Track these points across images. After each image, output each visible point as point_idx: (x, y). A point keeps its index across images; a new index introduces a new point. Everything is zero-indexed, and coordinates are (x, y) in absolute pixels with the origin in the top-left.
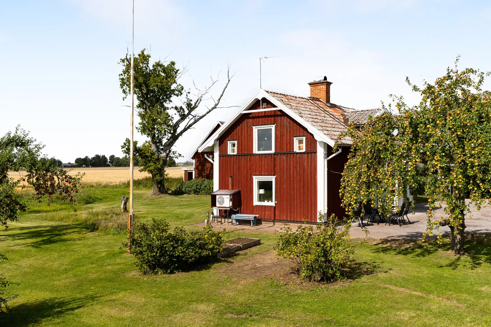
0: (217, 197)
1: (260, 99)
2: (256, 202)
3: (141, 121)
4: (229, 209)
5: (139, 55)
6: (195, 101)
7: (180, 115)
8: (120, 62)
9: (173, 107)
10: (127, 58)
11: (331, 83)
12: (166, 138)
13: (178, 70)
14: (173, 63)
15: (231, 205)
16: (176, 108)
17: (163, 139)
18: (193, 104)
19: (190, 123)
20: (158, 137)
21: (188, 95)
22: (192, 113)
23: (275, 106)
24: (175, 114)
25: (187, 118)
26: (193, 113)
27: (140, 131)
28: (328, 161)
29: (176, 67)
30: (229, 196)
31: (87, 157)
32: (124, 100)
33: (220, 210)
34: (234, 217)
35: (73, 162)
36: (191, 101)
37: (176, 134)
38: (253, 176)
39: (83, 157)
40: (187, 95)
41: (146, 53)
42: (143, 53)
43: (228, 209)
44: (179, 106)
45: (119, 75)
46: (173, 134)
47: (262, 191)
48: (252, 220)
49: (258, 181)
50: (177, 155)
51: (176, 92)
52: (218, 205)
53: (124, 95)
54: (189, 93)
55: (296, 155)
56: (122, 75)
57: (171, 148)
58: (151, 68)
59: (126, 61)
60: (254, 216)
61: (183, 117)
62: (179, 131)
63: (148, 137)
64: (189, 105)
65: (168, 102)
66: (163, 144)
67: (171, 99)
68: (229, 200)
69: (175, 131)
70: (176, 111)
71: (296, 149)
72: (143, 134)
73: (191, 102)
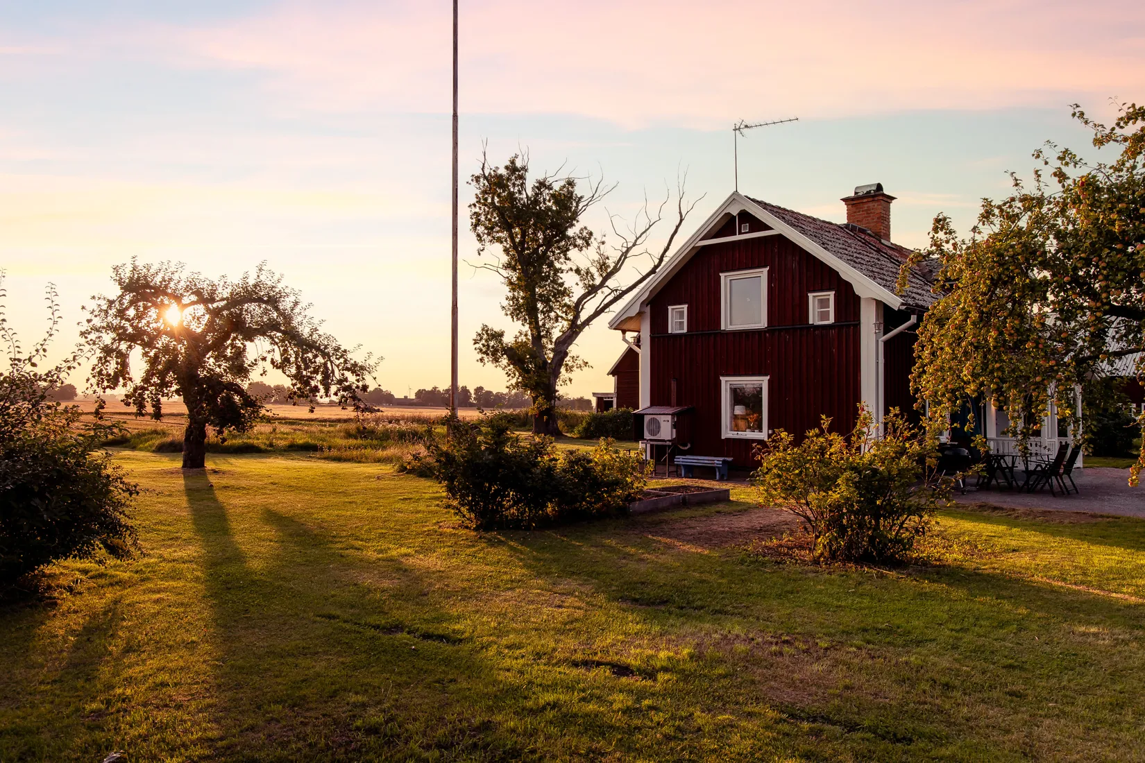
0: (647, 419)
1: (735, 213)
2: (727, 433)
3: (510, 295)
4: (670, 443)
5: (507, 168)
6: (616, 260)
7: (586, 286)
8: (470, 181)
9: (571, 269)
10: (484, 174)
11: (893, 198)
12: (559, 328)
13: (582, 197)
14: (571, 183)
15: (674, 436)
16: (578, 271)
17: (554, 330)
18: (612, 265)
19: (606, 301)
20: (544, 325)
21: (602, 247)
22: (607, 283)
23: (769, 228)
24: (577, 284)
25: (599, 292)
26: (610, 283)
27: (509, 313)
28: (886, 343)
29: (578, 191)
30: (669, 418)
31: (435, 388)
32: (479, 254)
33: (652, 446)
34: (681, 460)
35: (412, 396)
36: (608, 258)
37: (579, 323)
38: (721, 378)
39: (429, 388)
40: (599, 247)
41: (519, 164)
42: (513, 162)
43: (668, 443)
44: (583, 267)
45: (470, 206)
46: (573, 323)
47: (739, 410)
48: (718, 467)
49: (731, 388)
50: (580, 362)
51: (579, 242)
52: (647, 435)
53: (479, 246)
54: (603, 243)
55: (814, 331)
56: (475, 205)
57: (569, 348)
58: (530, 193)
59: (482, 180)
60: (722, 459)
61: (592, 290)
62: (584, 316)
63: (523, 325)
64: (602, 266)
65: (562, 260)
66: (554, 340)
67: (570, 254)
68: (669, 424)
69: (577, 317)
70: (577, 278)
71: (814, 319)
72: (515, 319)
73: (607, 261)
